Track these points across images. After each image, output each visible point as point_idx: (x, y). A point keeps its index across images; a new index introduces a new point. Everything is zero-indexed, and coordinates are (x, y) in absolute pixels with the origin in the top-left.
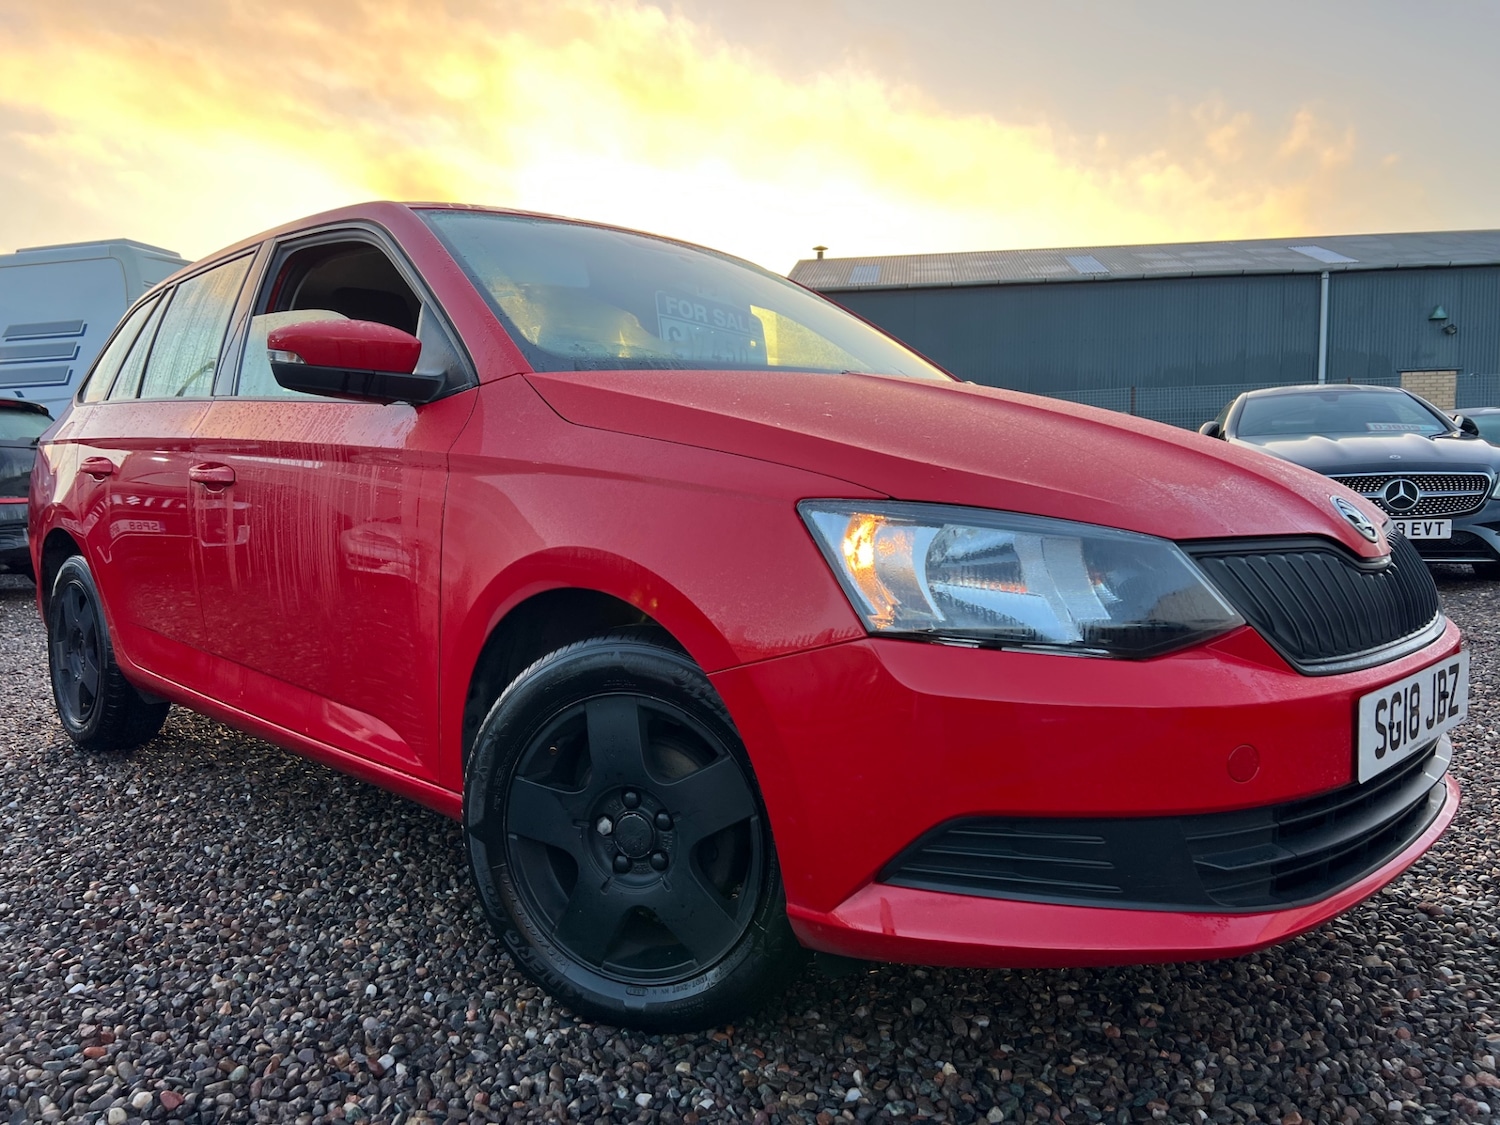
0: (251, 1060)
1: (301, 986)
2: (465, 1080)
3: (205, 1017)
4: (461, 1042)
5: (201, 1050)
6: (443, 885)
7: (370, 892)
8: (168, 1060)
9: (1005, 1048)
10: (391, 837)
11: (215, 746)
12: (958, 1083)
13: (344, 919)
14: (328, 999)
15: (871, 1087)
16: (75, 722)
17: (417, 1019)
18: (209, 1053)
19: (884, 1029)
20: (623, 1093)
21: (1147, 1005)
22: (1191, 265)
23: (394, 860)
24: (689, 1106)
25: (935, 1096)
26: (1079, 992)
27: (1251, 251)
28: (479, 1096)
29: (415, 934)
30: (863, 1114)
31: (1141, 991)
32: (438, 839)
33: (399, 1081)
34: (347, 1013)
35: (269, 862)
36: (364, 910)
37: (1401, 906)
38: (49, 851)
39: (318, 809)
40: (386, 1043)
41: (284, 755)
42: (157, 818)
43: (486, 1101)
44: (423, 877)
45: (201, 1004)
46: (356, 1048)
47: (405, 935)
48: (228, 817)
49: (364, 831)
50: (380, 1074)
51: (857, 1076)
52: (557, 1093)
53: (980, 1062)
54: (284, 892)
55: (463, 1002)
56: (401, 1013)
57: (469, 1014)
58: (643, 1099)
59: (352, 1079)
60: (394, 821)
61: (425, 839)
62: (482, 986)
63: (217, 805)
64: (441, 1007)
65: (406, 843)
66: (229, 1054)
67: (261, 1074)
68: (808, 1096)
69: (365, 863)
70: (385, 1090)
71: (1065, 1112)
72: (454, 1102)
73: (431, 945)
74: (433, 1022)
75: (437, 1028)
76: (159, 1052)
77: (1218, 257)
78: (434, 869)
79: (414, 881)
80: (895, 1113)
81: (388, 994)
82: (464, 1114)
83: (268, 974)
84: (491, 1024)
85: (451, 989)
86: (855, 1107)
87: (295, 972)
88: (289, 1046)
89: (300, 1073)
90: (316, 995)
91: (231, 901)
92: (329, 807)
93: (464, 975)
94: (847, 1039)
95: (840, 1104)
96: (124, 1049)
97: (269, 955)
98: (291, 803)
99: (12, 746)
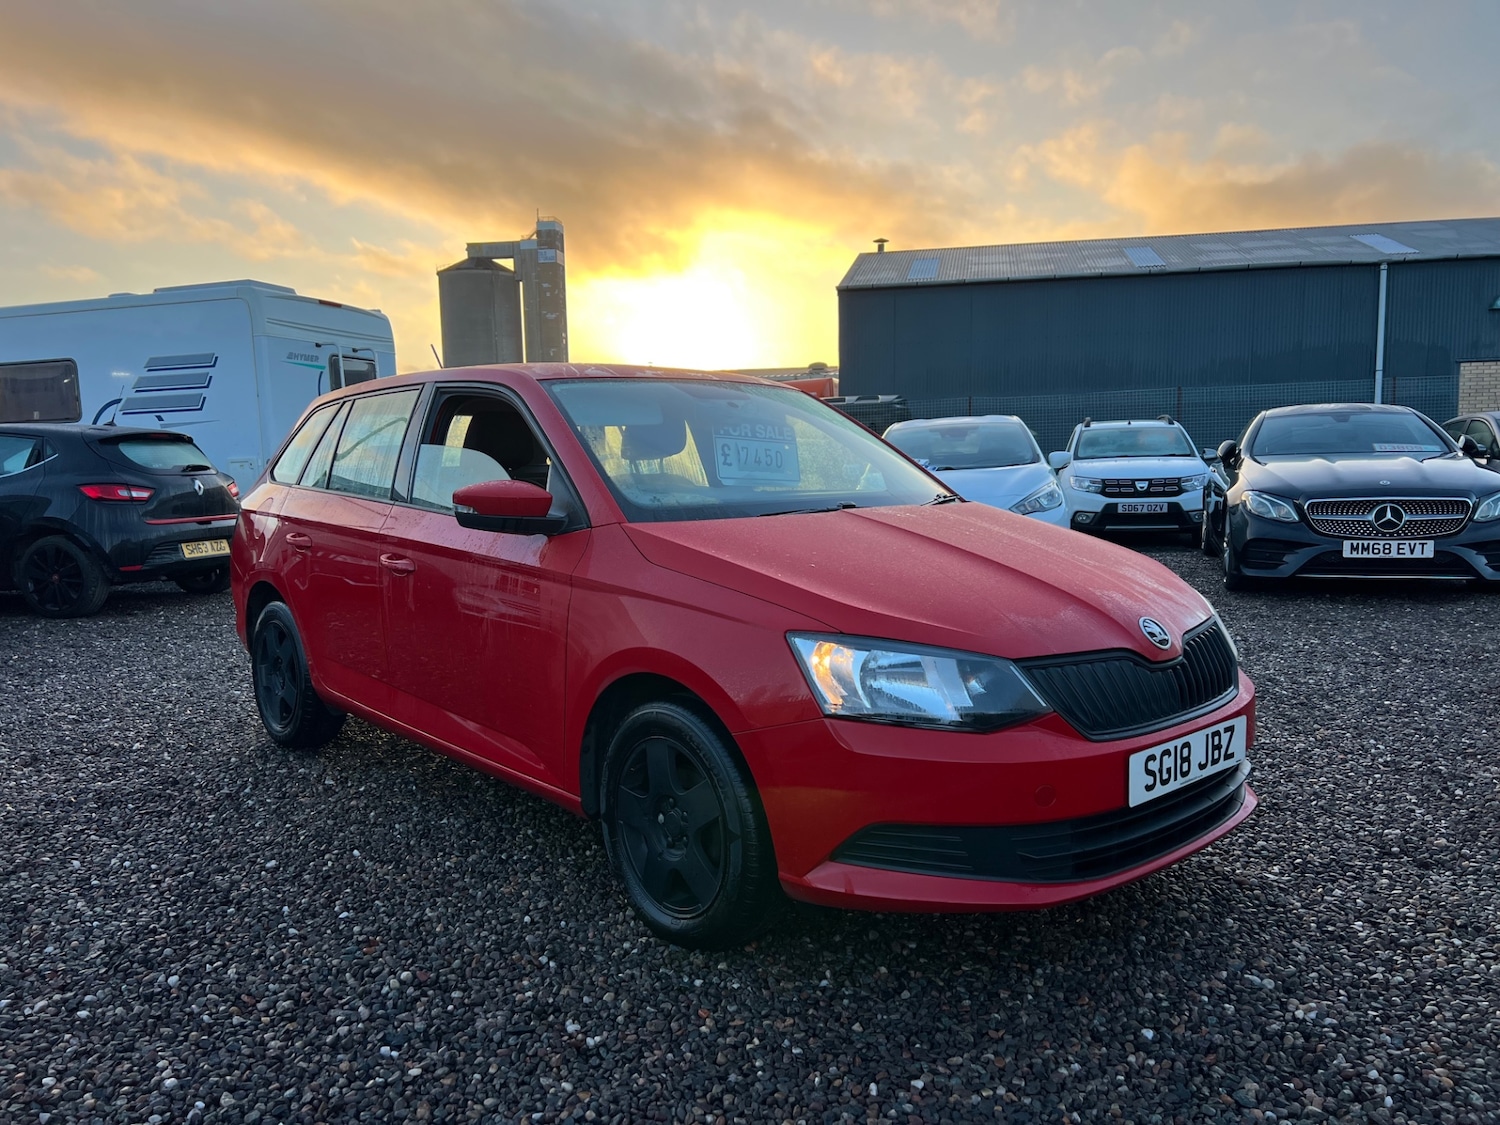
0: (463, 957)
1: (483, 917)
2: (592, 971)
3: (428, 933)
4: (587, 951)
5: (433, 950)
6: (565, 854)
7: (515, 858)
8: (413, 956)
9: (922, 960)
10: (524, 819)
11: (379, 747)
12: (888, 977)
13: (501, 875)
14: (502, 924)
15: (835, 980)
16: (277, 728)
17: (558, 937)
18: (438, 952)
19: (849, 949)
20: (686, 980)
21: (1019, 938)
22: (1248, 256)
23: (528, 836)
24: (725, 987)
25: (873, 985)
26: (979, 930)
27: (1312, 240)
28: (601, 979)
29: (550, 886)
30: (828, 993)
31: (1019, 929)
32: (557, 821)
33: (553, 971)
34: (515, 934)
35: (442, 836)
36: (513, 870)
37: (1224, 879)
38: (287, 826)
39: (467, 797)
40: (542, 950)
41: (432, 754)
42: (353, 803)
43: (606, 982)
44: (551, 848)
45: (423, 925)
46: (525, 951)
47: (544, 886)
48: (404, 802)
49: (503, 814)
50: (541, 967)
51: (828, 974)
52: (647, 978)
53: (904, 968)
54: (457, 857)
55: (586, 928)
56: (548, 934)
57: (590, 935)
58: (698, 983)
59: (524, 969)
60: (524, 807)
61: (548, 821)
62: (596, 919)
63: (393, 795)
64: (573, 930)
65: (535, 824)
66: (449, 953)
67: (470, 965)
68: (797, 984)
69: (508, 838)
70: (545, 975)
71: (949, 994)
72: (587, 982)
73: (561, 893)
74: (569, 938)
75: (571, 942)
76: (407, 951)
77: (1278, 247)
78: (557, 843)
79: (544, 850)
80: (847, 993)
81: (538, 922)
82: (592, 988)
83: (461, 908)
84: (603, 939)
85: (577, 920)
86: (824, 990)
87: (477, 908)
88: (483, 949)
89: (493, 965)
90: (493, 922)
91: (424, 862)
92: (475, 796)
93: (585, 912)
94: (825, 953)
95: (815, 988)
96: (386, 949)
97: (457, 897)
98: (447, 792)
99: (230, 744)
